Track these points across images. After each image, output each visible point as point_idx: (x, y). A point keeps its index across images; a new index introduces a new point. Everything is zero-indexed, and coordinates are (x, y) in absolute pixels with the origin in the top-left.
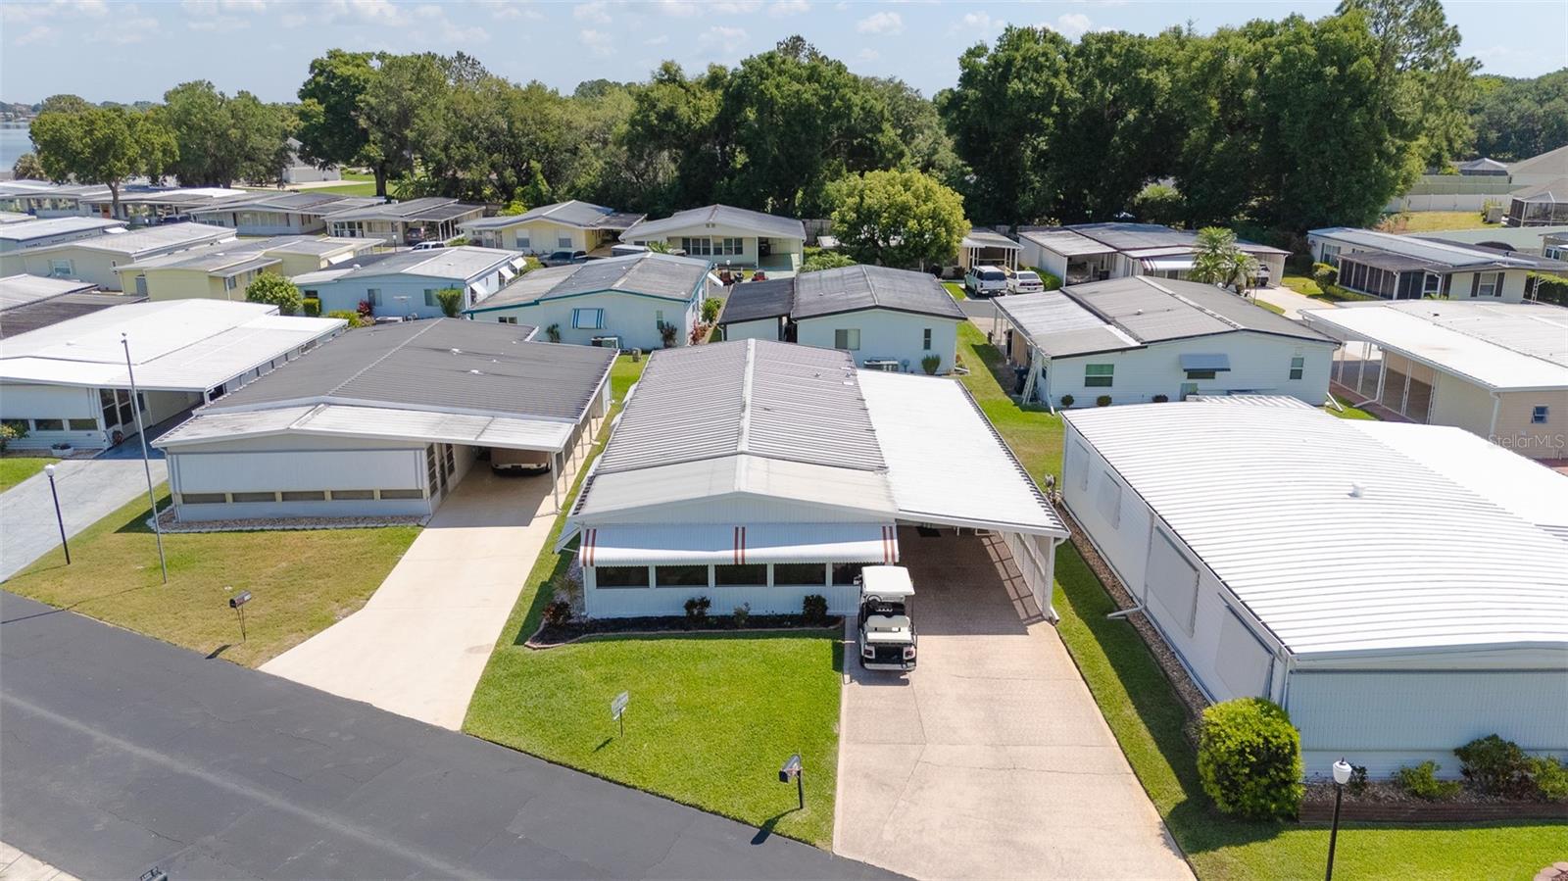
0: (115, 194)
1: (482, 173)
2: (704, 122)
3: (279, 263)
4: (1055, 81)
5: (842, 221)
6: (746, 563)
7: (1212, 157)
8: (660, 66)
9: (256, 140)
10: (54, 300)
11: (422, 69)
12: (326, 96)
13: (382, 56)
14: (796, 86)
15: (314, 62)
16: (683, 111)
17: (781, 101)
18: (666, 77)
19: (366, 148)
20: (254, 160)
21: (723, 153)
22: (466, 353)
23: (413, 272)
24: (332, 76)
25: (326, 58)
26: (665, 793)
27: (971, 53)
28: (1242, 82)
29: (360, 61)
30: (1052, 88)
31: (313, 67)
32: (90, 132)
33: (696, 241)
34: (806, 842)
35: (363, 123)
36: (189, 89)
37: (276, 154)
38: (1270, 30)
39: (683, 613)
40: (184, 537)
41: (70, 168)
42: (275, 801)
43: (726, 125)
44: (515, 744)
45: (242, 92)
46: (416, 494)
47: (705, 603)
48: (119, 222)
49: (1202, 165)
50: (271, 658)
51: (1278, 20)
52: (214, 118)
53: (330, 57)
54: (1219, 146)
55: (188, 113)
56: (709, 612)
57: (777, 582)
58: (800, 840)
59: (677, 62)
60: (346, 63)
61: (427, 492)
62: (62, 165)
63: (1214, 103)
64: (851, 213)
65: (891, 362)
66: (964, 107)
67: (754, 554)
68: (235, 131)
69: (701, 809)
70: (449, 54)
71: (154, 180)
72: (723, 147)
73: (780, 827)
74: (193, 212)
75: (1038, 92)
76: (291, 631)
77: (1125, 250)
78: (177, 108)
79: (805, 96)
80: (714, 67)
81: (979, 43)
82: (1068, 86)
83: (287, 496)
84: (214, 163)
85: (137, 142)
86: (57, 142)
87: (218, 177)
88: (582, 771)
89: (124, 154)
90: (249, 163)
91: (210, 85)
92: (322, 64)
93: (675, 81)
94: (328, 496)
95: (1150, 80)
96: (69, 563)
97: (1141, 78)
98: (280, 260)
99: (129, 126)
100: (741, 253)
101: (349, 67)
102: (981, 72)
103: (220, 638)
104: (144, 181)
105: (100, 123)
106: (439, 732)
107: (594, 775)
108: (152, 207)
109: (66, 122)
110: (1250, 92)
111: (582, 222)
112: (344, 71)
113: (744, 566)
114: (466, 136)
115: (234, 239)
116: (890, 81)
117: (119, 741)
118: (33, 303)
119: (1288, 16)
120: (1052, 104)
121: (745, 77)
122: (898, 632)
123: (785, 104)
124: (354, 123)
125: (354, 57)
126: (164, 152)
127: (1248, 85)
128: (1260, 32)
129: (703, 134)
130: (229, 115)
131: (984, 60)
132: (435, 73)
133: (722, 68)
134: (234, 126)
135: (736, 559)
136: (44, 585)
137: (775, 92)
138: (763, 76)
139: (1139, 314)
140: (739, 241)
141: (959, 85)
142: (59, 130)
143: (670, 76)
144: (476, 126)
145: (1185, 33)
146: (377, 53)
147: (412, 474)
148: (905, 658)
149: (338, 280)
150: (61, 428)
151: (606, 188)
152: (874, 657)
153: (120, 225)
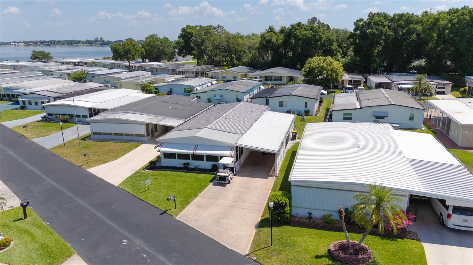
0: (130, 64)
1: (220, 58)
2: (279, 43)
3: (155, 81)
4: (383, 29)
5: (305, 71)
6: (196, 154)
7: (436, 52)
8: (268, 27)
9: (167, 50)
10: (96, 88)
11: (208, 30)
12: (185, 38)
13: (200, 26)
14: (306, 32)
15: (182, 28)
16: (274, 39)
17: (300, 36)
18: (270, 30)
19: (194, 51)
20: (166, 55)
21: (285, 52)
22: (172, 103)
23: (182, 84)
24: (186, 32)
25: (185, 27)
26: (149, 202)
27: (358, 21)
28: (445, 28)
29: (194, 28)
30: (382, 31)
31: (182, 30)
32: (124, 48)
33: (269, 77)
34: (172, 216)
35: (192, 45)
36: (152, 36)
37: (171, 53)
38: (457, 11)
39: (182, 166)
40: (91, 142)
41: (119, 57)
42: (71, 195)
43: (286, 43)
44: (125, 190)
45: (165, 37)
46: (143, 136)
47: (188, 164)
48: (126, 70)
49: (432, 55)
50: (91, 168)
51: (460, 8)
52: (157, 44)
53: (186, 27)
54: (439, 49)
55: (150, 42)
56: (189, 166)
57: (207, 160)
58: (170, 215)
59: (273, 26)
60: (190, 29)
61: (146, 135)
62: (117, 56)
63: (435, 35)
64: (307, 69)
65: (294, 111)
66: (355, 37)
67: (198, 152)
68: (161, 47)
69: (154, 207)
70: (216, 25)
71: (143, 60)
72: (285, 50)
73: (168, 212)
74: (146, 68)
75: (377, 32)
76: (98, 163)
77: (394, 81)
78: (148, 41)
79: (308, 35)
80: (283, 27)
81: (361, 18)
82: (388, 30)
83: (115, 134)
84: (156, 56)
85: (135, 50)
86: (116, 50)
87: (157, 59)
88: (136, 196)
89: (131, 53)
90: (164, 56)
91: (156, 35)
92: (184, 29)
93: (272, 31)
94: (124, 135)
95: (414, 28)
96: (64, 145)
97: (411, 28)
98: (155, 80)
99: (133, 46)
100: (281, 81)
101: (191, 30)
102: (360, 27)
103: (83, 163)
104: (141, 60)
105: (126, 45)
106: (113, 186)
107: (137, 197)
108: (138, 67)
109: (118, 45)
110: (447, 31)
111: (240, 72)
112: (189, 31)
113: (195, 155)
114: (217, 48)
115: (150, 75)
116: (344, 30)
117: (50, 181)
118: (90, 89)
119: (463, 6)
120: (382, 36)
121: (290, 30)
122: (225, 173)
123: (302, 37)
124: (190, 45)
125: (193, 27)
126: (141, 53)
127: (447, 29)
128: (453, 12)
129: (279, 46)
130: (160, 43)
131: (361, 23)
132: (211, 31)
133: (285, 27)
134: (161, 46)
135: (193, 153)
136: (57, 150)
137: (299, 34)
138: (296, 29)
139: (369, 99)
140: (281, 77)
141: (354, 31)
142: (116, 47)
143: (271, 30)
144: (220, 45)
145: (429, 13)
146: (199, 25)
147: (142, 131)
148: (226, 180)
149: (163, 85)
150: (80, 117)
151: (251, 62)
152: (219, 179)
153: (126, 71)
